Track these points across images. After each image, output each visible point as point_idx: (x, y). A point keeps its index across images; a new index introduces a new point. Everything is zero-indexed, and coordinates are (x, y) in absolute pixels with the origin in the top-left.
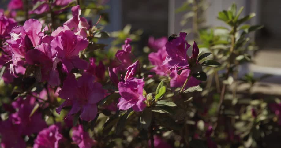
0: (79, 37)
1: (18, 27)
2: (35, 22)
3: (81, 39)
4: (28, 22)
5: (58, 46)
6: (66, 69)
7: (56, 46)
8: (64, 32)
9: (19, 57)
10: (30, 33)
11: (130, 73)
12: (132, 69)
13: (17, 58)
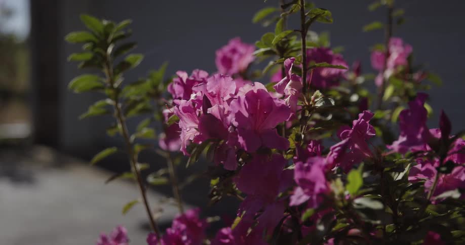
0: (278, 102)
1: (200, 85)
2: (223, 79)
3: (280, 105)
4: (214, 77)
5: (239, 111)
6: (245, 145)
7: (237, 111)
8: (255, 92)
9: (193, 127)
10: (217, 96)
11: (333, 155)
12: (337, 149)
13: (191, 128)
